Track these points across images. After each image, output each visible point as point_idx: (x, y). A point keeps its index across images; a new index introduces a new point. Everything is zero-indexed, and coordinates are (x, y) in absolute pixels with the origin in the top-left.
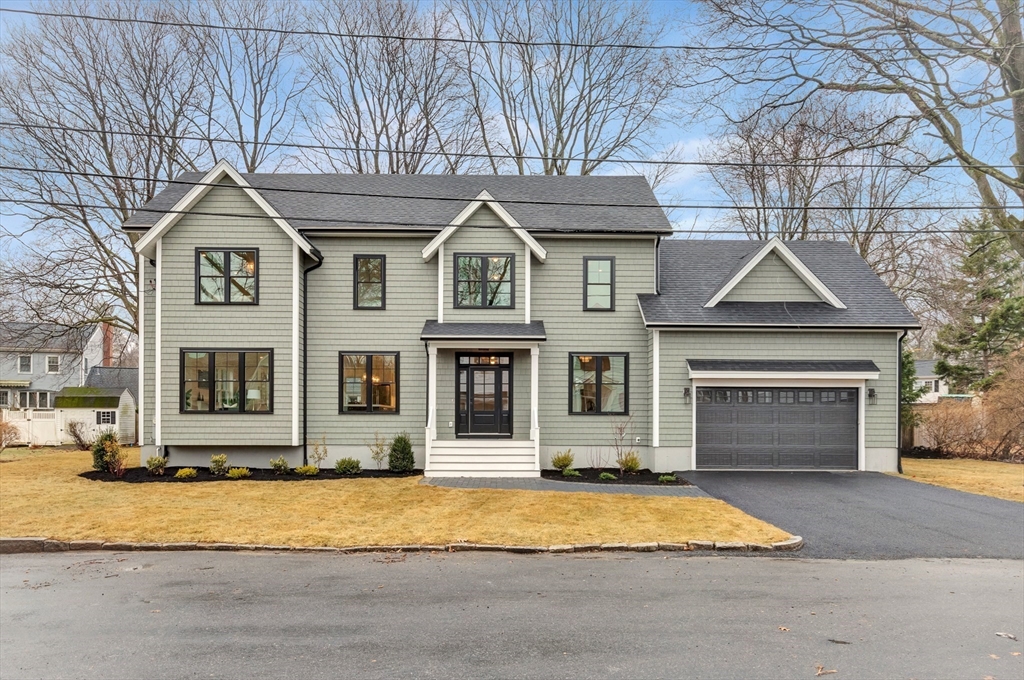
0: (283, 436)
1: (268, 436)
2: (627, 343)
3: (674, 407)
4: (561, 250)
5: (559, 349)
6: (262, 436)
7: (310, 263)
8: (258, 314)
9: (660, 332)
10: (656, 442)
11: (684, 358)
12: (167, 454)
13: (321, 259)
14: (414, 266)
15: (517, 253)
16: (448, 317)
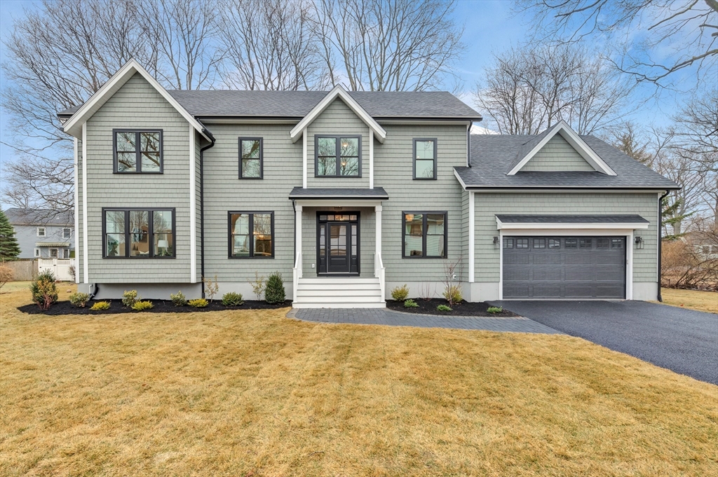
0: (183, 276)
1: (172, 276)
2: (447, 204)
3: (486, 252)
4: (396, 133)
5: (394, 209)
6: (167, 276)
7: (204, 143)
8: (163, 181)
9: (475, 193)
10: (472, 279)
11: (493, 214)
12: (97, 290)
13: (213, 140)
14: (285, 146)
15: (363, 135)
16: (311, 184)
